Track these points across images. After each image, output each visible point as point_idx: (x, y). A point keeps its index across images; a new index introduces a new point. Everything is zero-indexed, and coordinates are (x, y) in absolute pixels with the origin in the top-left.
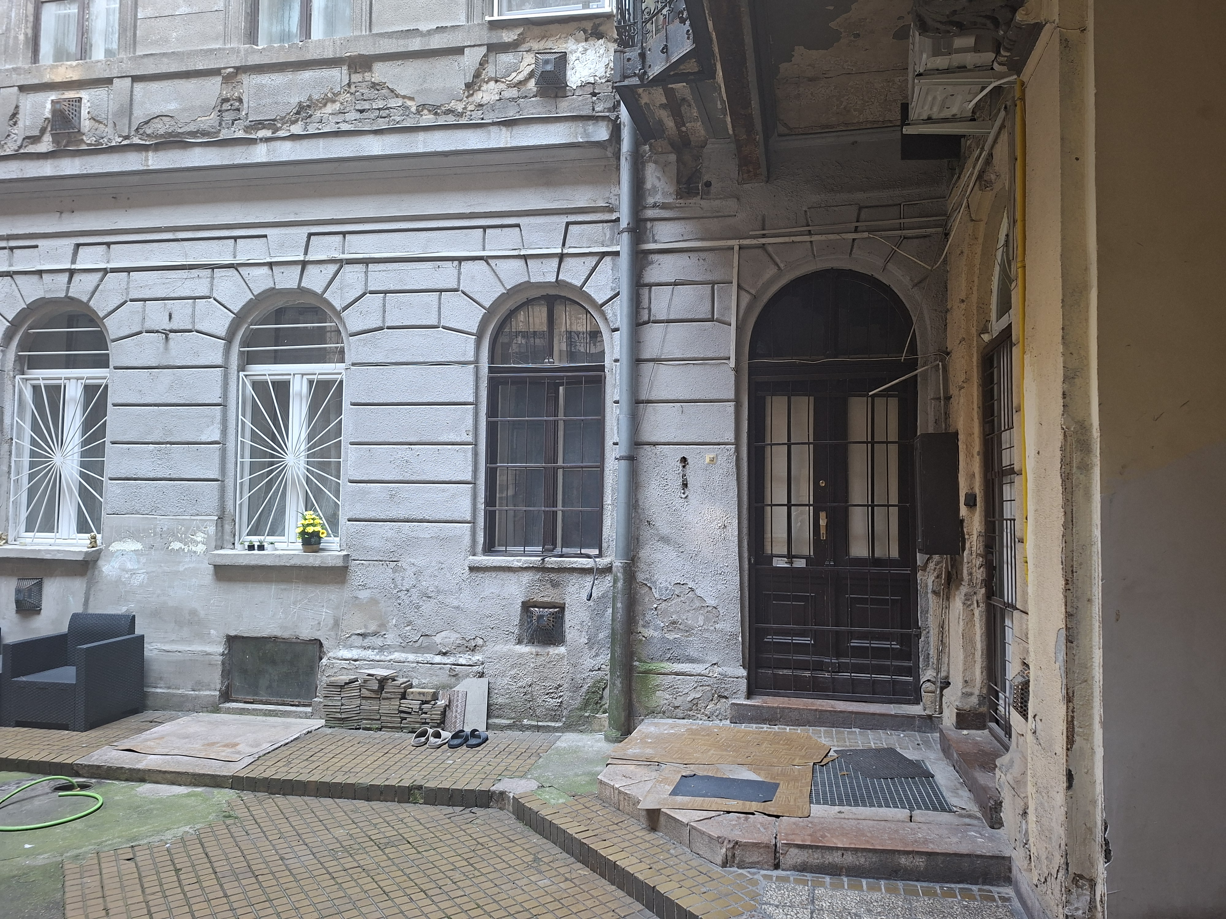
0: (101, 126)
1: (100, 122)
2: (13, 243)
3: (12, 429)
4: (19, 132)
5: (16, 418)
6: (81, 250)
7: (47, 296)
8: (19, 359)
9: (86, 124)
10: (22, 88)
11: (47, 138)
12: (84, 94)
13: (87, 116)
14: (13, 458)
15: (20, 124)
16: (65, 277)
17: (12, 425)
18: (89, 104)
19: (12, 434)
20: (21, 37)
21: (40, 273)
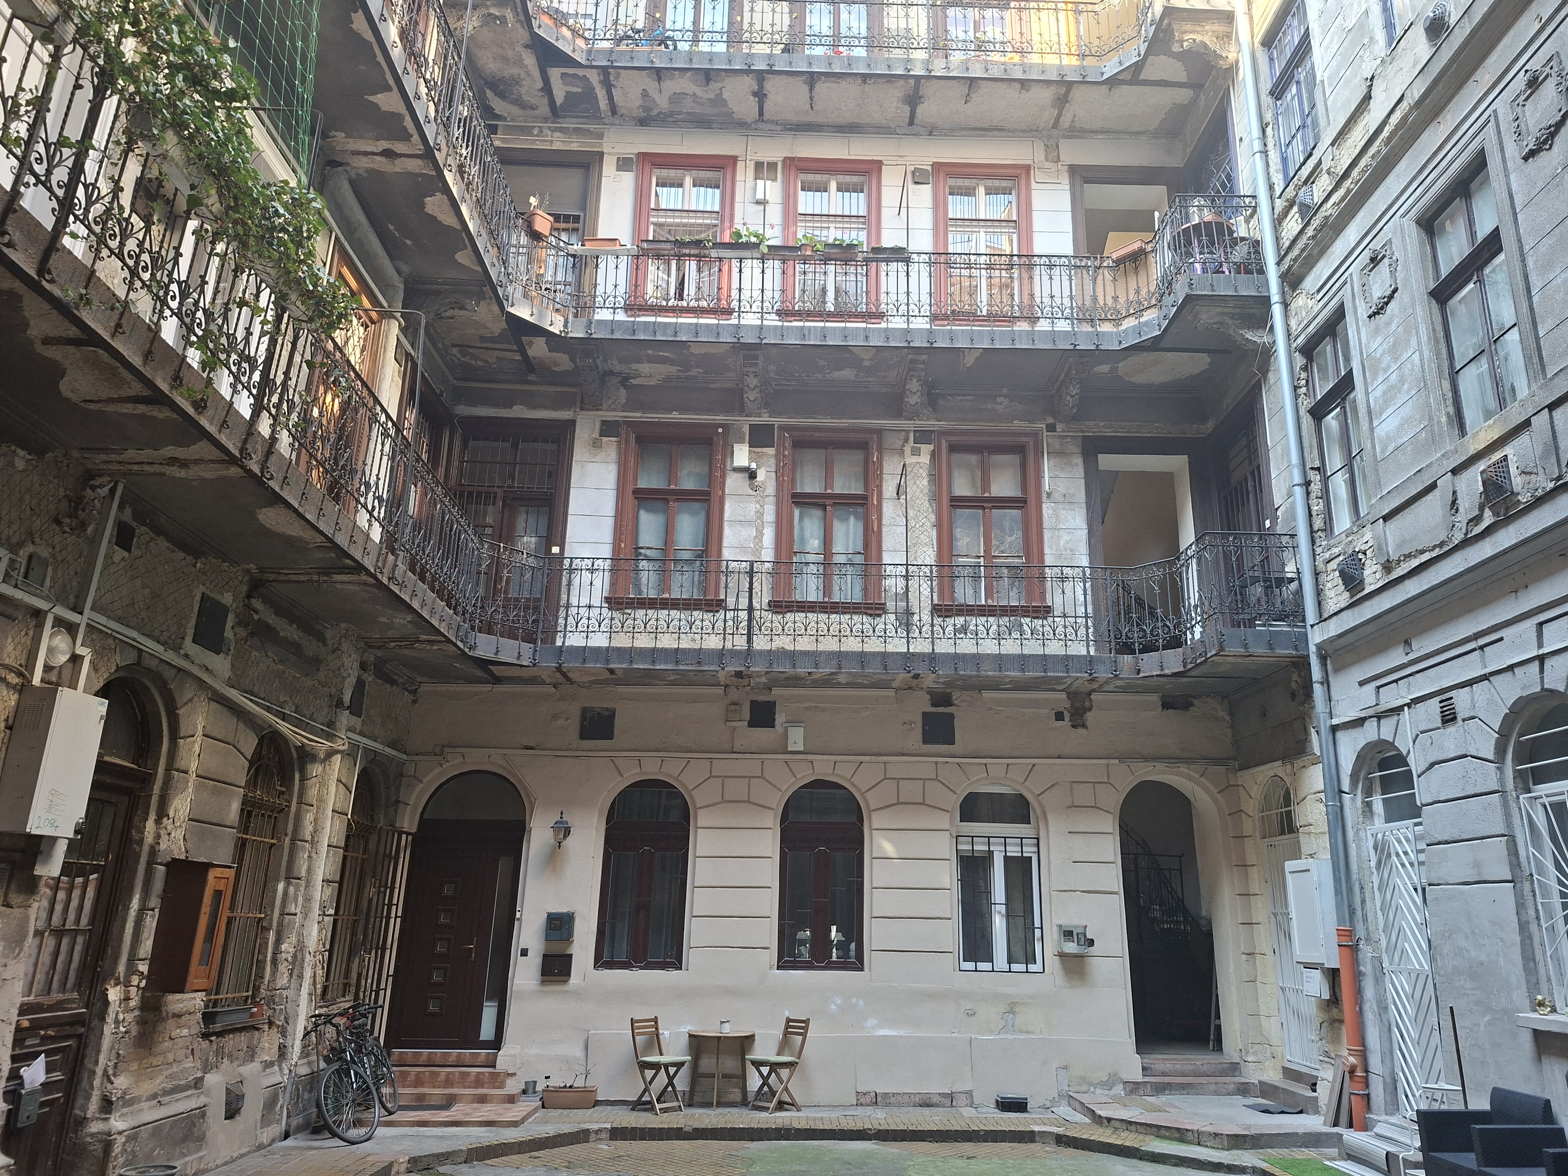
0: (1533, 476)
1: (1531, 473)
2: (1482, 641)
3: (1529, 862)
4: (1462, 518)
5: (1531, 849)
6: (1546, 628)
7: (1525, 694)
8: (1519, 775)
9: (1517, 482)
10: (1455, 471)
11: (1488, 513)
12: (1508, 450)
13: (1517, 472)
14: (1539, 900)
15: (1461, 509)
16: (1535, 667)
17: (1528, 858)
18: (1515, 459)
19: (1530, 869)
20: (1444, 419)
21: (1511, 668)
